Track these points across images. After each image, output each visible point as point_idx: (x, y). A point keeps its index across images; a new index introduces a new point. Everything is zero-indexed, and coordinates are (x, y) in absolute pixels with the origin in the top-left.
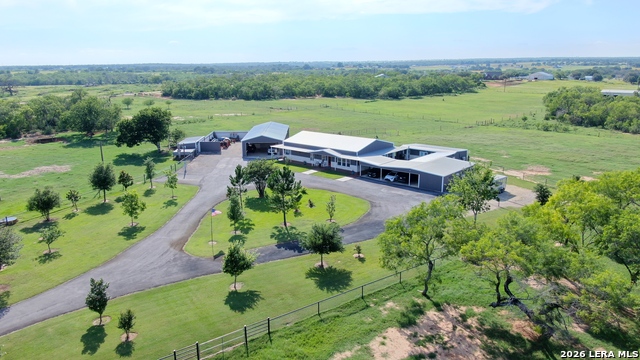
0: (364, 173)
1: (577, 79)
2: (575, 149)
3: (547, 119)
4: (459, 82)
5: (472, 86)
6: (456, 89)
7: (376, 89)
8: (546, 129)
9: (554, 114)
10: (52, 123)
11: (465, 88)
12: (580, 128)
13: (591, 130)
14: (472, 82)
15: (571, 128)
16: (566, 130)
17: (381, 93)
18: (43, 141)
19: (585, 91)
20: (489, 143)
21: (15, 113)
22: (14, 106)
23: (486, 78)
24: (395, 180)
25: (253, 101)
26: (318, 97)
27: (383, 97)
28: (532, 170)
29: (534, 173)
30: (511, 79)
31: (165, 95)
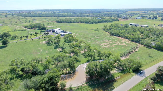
18: (35, 29)
23: (124, 18)
26: (79, 23)
31: (56, 22)
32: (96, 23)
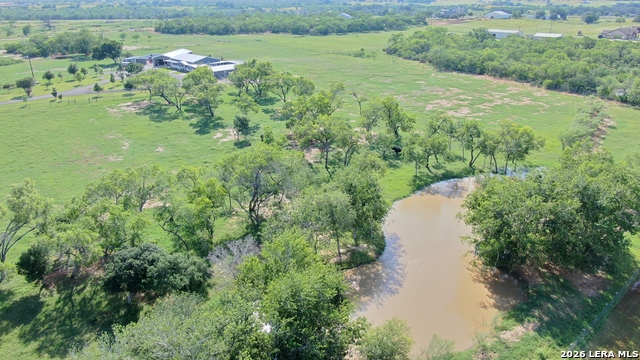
10: (67, 49)
18: (60, 58)
21: (46, 42)
22: (46, 38)
23: (443, 17)
26: (267, 33)
27: (314, 34)
30: (464, 18)
31: (157, 31)
32: (340, 31)
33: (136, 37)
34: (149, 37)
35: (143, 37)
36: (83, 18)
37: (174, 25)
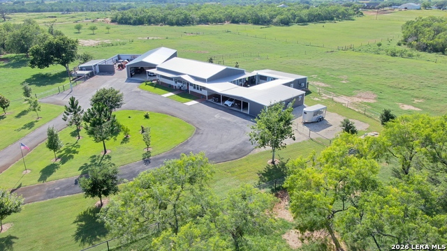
0: (210, 97)
1: (440, 8)
2: (409, 75)
3: (399, 44)
4: (340, 11)
5: (351, 15)
6: (338, 17)
7: (272, 17)
8: (394, 55)
9: (405, 40)
11: (345, 16)
12: (423, 54)
13: (433, 56)
14: (351, 12)
15: (415, 53)
16: (410, 56)
17: (275, 20)
19: (438, 21)
20: (336, 67)
23: (365, 8)
24: (233, 105)
25: (175, 27)
26: (226, 23)
28: (360, 97)
29: (360, 100)
30: (385, 9)
31: (113, 21)
33: (93, 29)
34: (108, 28)
35: (101, 29)
36: (44, 11)
37: (131, 15)
